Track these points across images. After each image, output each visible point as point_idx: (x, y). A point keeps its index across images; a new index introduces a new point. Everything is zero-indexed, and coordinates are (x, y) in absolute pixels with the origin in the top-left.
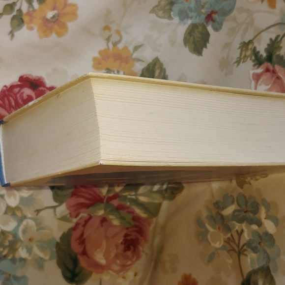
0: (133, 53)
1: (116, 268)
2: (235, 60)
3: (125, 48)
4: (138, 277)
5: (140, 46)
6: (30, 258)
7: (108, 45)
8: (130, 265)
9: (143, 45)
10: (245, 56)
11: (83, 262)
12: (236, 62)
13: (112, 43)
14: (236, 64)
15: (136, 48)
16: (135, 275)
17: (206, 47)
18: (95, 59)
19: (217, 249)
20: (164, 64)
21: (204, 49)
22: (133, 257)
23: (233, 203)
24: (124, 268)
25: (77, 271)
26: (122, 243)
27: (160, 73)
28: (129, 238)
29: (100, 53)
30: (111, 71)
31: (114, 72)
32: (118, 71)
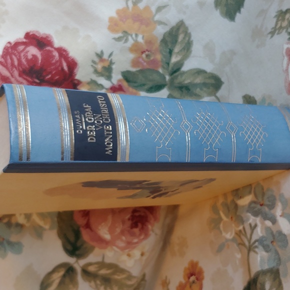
0: (155, 15)
1: (122, 244)
2: (269, 30)
3: (147, 8)
4: (144, 258)
5: (164, 7)
6: (27, 225)
7: (127, 4)
8: (137, 243)
9: (168, 5)
10: (281, 27)
11: (85, 235)
12: (270, 33)
14: (270, 36)
15: (159, 9)
16: (142, 254)
17: (240, 12)
18: (111, 19)
19: (227, 240)
20: (189, 28)
21: (238, 14)
22: (140, 235)
23: (250, 193)
24: (130, 245)
25: (79, 244)
26: (129, 219)
27: (184, 38)
28: (137, 214)
29: (118, 12)
30: (129, 34)
31: (131, 36)
32: (136, 35)
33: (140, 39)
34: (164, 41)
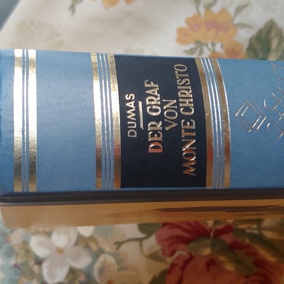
0: (234, 18)
3: (223, 11)
5: (245, 6)
7: (197, 9)
9: (249, 4)
13: (204, 6)
15: (239, 10)
18: (180, 30)
27: (279, 44)
29: (188, 21)
30: (203, 44)
31: (207, 45)
32: (213, 44)
33: (218, 48)
34: (251, 49)
